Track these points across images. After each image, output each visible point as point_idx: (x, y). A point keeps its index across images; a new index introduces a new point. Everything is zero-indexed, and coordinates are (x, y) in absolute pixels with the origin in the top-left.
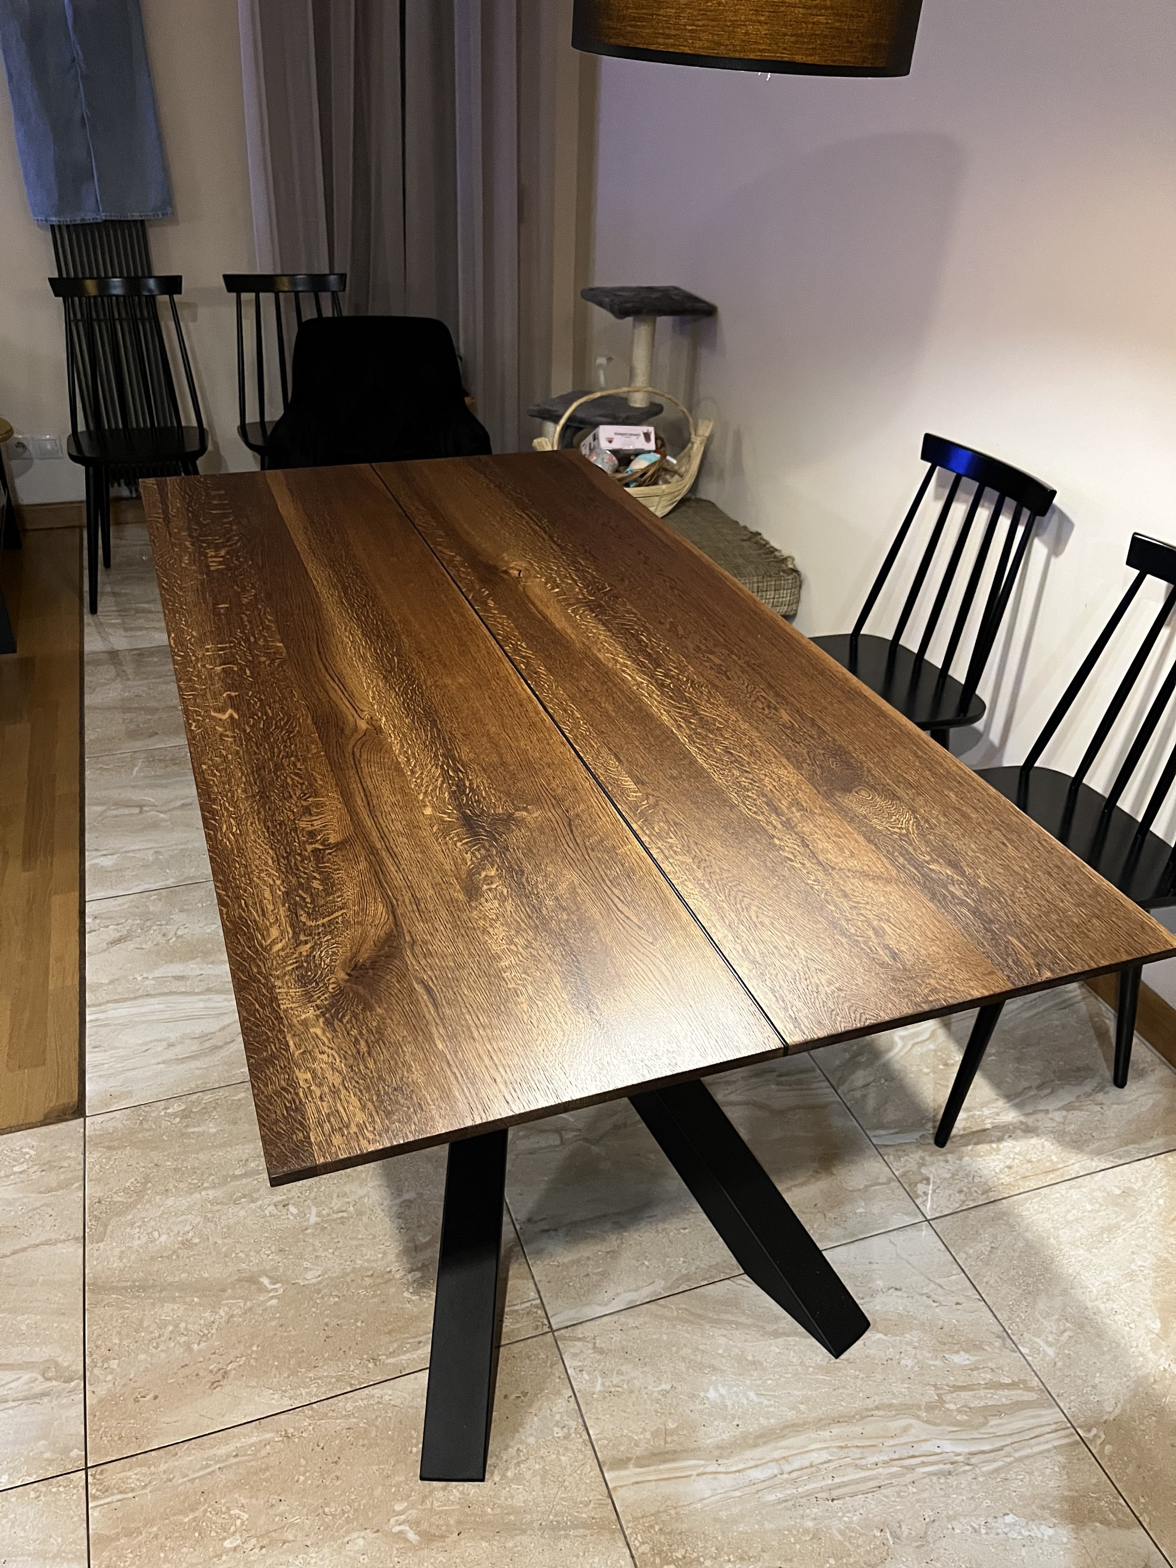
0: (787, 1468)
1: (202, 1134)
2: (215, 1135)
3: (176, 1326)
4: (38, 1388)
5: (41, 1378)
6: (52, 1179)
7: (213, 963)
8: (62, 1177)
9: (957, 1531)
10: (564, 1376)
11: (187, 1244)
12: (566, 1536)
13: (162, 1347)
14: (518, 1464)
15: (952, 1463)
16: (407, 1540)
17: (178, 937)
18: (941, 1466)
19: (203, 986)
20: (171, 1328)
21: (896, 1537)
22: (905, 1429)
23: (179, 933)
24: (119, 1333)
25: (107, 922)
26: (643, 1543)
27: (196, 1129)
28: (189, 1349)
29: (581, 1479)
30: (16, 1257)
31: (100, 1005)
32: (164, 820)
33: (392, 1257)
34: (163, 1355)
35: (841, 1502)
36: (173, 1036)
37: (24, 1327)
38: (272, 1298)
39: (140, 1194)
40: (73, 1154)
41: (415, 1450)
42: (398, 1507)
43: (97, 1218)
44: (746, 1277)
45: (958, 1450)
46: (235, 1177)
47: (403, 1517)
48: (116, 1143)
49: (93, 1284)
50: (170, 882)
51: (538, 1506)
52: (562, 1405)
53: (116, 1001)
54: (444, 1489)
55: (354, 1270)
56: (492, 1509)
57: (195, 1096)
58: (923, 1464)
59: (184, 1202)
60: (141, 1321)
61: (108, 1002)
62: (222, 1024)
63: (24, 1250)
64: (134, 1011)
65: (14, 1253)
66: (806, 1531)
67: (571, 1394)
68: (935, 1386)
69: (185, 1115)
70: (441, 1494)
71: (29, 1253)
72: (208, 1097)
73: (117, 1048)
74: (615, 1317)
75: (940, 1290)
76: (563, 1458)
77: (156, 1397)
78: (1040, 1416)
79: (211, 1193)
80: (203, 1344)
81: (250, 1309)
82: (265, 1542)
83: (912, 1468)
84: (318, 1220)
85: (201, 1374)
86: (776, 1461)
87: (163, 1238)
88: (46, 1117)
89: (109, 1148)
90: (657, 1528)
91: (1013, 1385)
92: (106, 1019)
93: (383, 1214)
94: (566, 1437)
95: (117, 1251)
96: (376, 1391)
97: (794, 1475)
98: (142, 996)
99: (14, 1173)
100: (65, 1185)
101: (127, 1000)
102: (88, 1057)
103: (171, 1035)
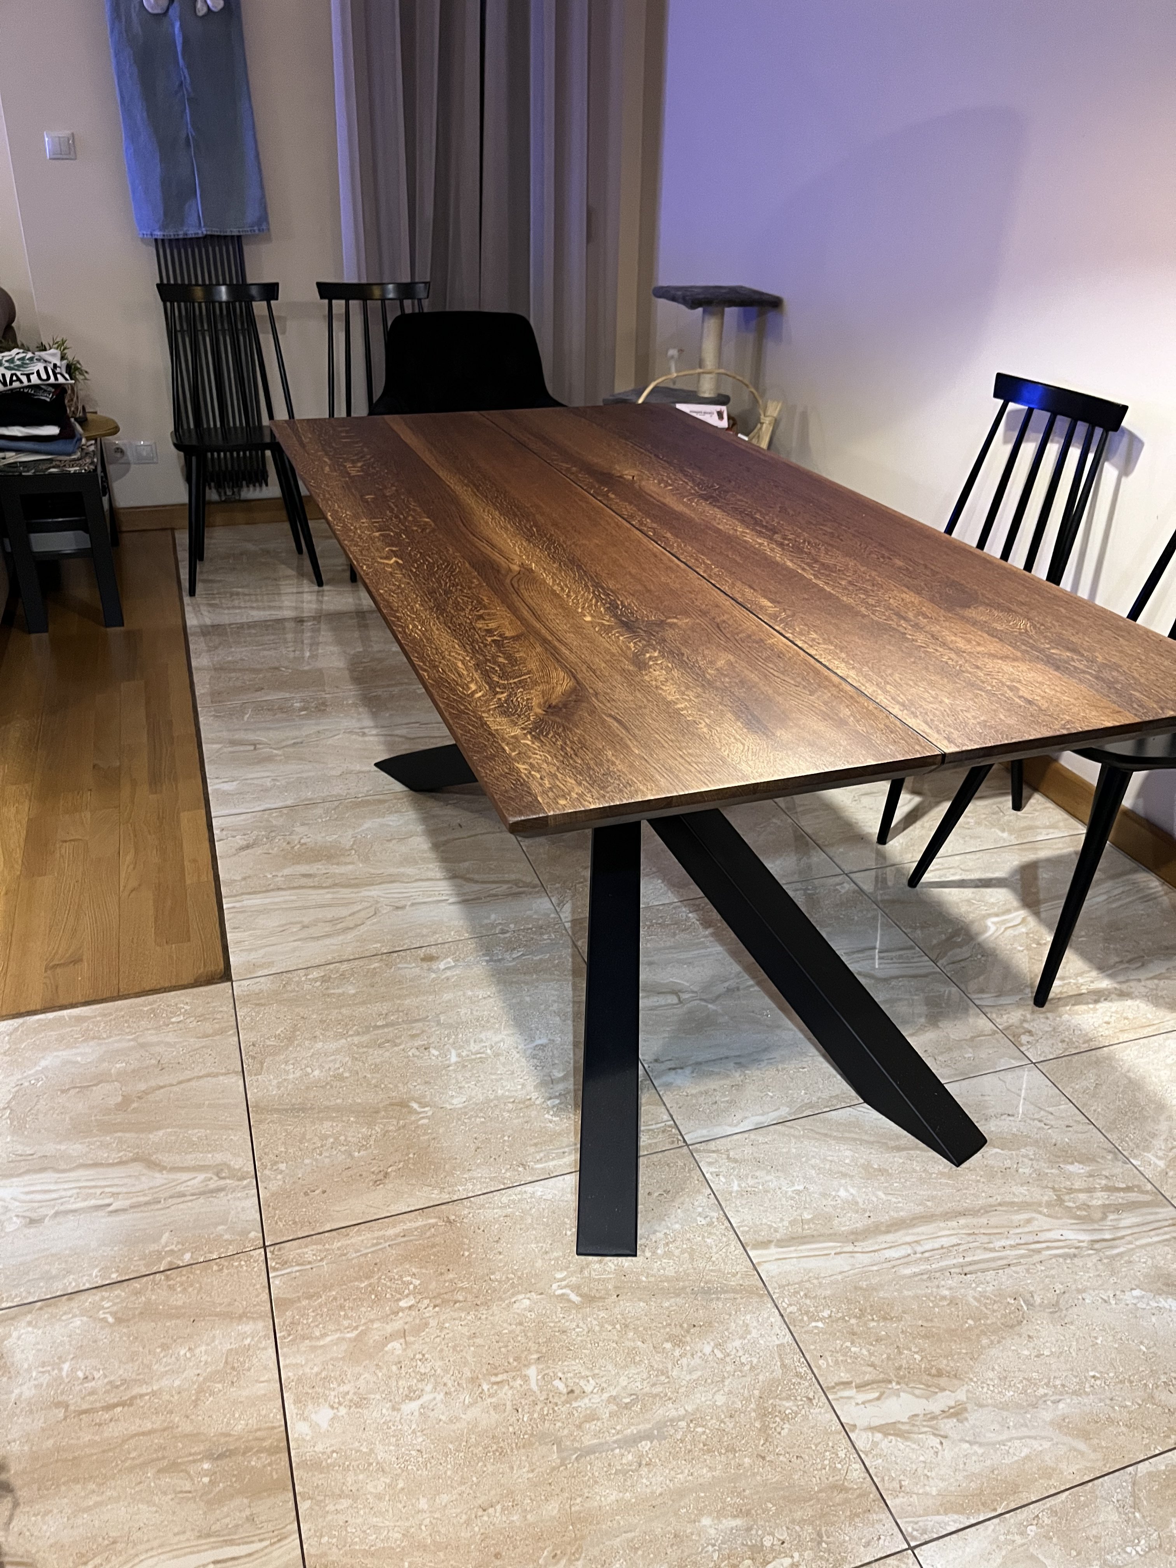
0: (919, 1249)
1: (343, 994)
2: (354, 995)
3: (336, 1139)
4: (212, 1185)
5: (216, 1178)
6: (208, 1027)
7: (338, 864)
8: (217, 1026)
9: (1087, 1301)
10: (702, 1178)
11: (340, 1078)
12: (718, 1299)
13: (325, 1154)
14: (667, 1244)
15: (1076, 1248)
16: (569, 1301)
17: (302, 845)
18: (1067, 1250)
19: (330, 882)
20: (332, 1140)
21: (1030, 1305)
22: (1029, 1221)
23: (303, 841)
24: (284, 1143)
25: (234, 833)
26: (791, 1305)
27: (336, 991)
28: (351, 1155)
29: (727, 1256)
30: (183, 1086)
31: (235, 896)
32: (277, 755)
33: (530, 1087)
34: (327, 1160)
35: (974, 1276)
36: (306, 920)
37: (195, 1139)
38: (423, 1118)
39: (291, 1040)
40: (225, 1009)
41: (569, 1233)
42: (559, 1276)
43: (254, 1058)
44: (866, 1105)
45: (1081, 1238)
46: (377, 1027)
47: (564, 1283)
48: (263, 1001)
49: (257, 1106)
50: (289, 802)
51: (688, 1275)
52: (702, 1200)
53: (249, 893)
54: (600, 1262)
55: (497, 1098)
56: (647, 1277)
57: (332, 966)
58: (1048, 1248)
59: (333, 1046)
60: (304, 1134)
61: (243, 894)
62: (350, 911)
63: (189, 1080)
64: (268, 900)
65: (180, 1083)
66: (944, 1298)
67: (709, 1191)
68: (1053, 1188)
69: (325, 979)
70: (597, 1266)
71: (193, 1084)
72: (344, 967)
73: (254, 929)
74: (746, 1135)
75: (1051, 1117)
76: (709, 1241)
77: (324, 1192)
78: (1156, 1213)
79: (356, 1040)
80: (362, 1153)
81: (404, 1127)
82: (438, 1301)
83: (1039, 1251)
84: (459, 1060)
85: (364, 1174)
86: (909, 1243)
87: (316, 1073)
88: (196, 981)
89: (257, 1005)
90: (802, 1294)
91: (1128, 1189)
92: (242, 907)
93: (518, 1056)
94: (710, 1224)
95: (275, 1082)
96: (529, 1188)
97: (926, 1255)
98: (273, 890)
99: (173, 1023)
100: (222, 1031)
101: (260, 892)
102: (229, 936)
103: (304, 919)
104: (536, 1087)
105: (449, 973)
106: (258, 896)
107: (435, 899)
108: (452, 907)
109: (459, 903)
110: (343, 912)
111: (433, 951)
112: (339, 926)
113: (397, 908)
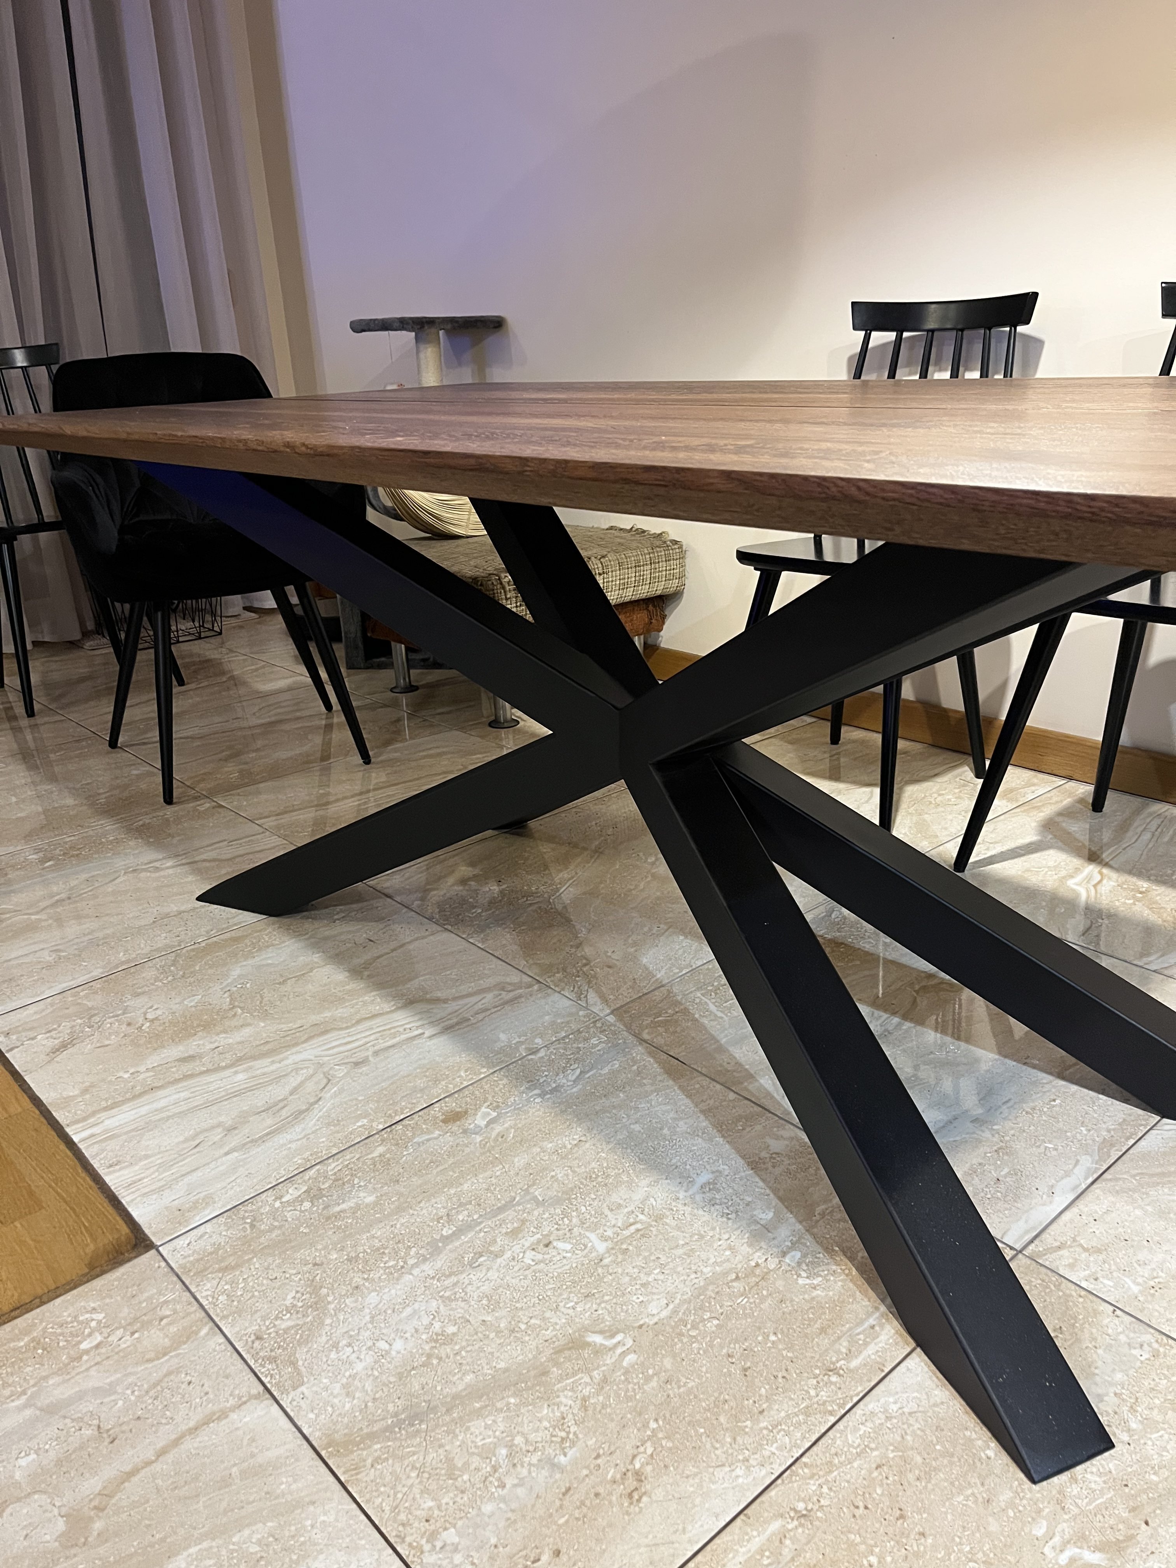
1: (358, 1207)
2: (376, 1203)
3: (510, 1446)
6: (155, 1337)
7: (225, 1032)
8: (173, 1329)
10: (1083, 1293)
11: (441, 1339)
13: (510, 1481)
14: (1132, 1409)
17: (152, 1021)
19: (229, 1058)
20: (504, 1452)
23: (151, 1016)
24: (425, 1491)
25: (31, 1034)
27: (344, 1206)
28: (554, 1466)
30: (170, 1457)
31: (84, 1119)
34: (520, 1491)
36: (226, 1119)
38: (624, 1354)
39: (318, 1305)
40: (170, 1296)
42: (1039, 1531)
43: (273, 1360)
44: (1165, 1120)
46: (446, 1239)
47: (1057, 1540)
48: (231, 1261)
49: (329, 1445)
52: (1114, 1325)
53: (106, 1109)
56: (1156, 1474)
57: (312, 1172)
59: (395, 1292)
60: (449, 1461)
61: (94, 1113)
62: (288, 1088)
63: (176, 1442)
64: (144, 1110)
65: (162, 1453)
67: (1112, 1308)
69: (314, 1195)
71: (189, 1445)
72: (333, 1166)
73: (147, 1157)
79: (428, 1268)
80: (571, 1453)
81: (605, 1380)
84: (609, 1244)
87: (398, 1345)
88: (91, 1266)
89: (224, 1270)
92: (106, 1131)
95: (337, 1388)
96: (870, 1405)
98: (141, 1095)
99: (87, 1352)
100: (188, 1335)
101: (123, 1102)
102: (107, 1179)
103: (222, 1119)
104: (750, 1245)
105: (498, 1128)
106: (125, 1107)
107: (403, 1037)
108: (435, 1041)
109: (442, 1033)
110: (278, 1092)
111: (451, 1105)
112: (284, 1113)
113: (357, 1064)
